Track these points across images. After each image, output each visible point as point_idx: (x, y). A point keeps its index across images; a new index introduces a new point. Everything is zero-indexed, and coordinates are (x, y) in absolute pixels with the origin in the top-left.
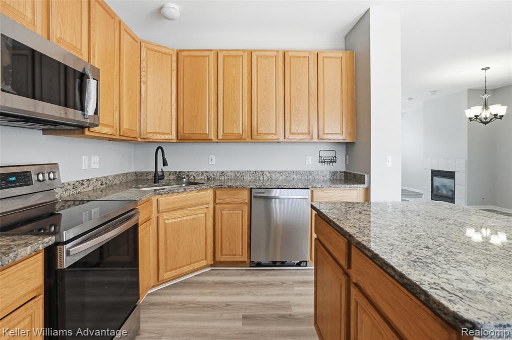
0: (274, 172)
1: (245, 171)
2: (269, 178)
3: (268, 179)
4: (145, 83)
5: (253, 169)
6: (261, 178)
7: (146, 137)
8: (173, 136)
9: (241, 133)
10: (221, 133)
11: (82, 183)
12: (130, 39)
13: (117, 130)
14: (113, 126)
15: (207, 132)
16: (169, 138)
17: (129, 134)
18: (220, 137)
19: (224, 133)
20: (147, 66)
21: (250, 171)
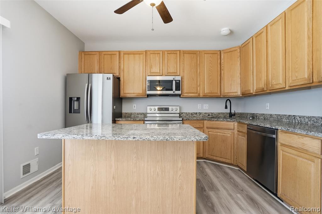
0: (304, 117)
1: (283, 115)
2: (300, 122)
3: (299, 123)
4: (224, 70)
5: (288, 114)
6: (294, 121)
7: (224, 95)
8: (239, 93)
9: (263, 86)
10: (255, 89)
11: (196, 113)
12: (210, 55)
13: (199, 94)
14: (197, 93)
15: (250, 89)
16: (237, 94)
17: (209, 95)
18: (254, 91)
19: (256, 88)
20: (224, 61)
21: (286, 115)
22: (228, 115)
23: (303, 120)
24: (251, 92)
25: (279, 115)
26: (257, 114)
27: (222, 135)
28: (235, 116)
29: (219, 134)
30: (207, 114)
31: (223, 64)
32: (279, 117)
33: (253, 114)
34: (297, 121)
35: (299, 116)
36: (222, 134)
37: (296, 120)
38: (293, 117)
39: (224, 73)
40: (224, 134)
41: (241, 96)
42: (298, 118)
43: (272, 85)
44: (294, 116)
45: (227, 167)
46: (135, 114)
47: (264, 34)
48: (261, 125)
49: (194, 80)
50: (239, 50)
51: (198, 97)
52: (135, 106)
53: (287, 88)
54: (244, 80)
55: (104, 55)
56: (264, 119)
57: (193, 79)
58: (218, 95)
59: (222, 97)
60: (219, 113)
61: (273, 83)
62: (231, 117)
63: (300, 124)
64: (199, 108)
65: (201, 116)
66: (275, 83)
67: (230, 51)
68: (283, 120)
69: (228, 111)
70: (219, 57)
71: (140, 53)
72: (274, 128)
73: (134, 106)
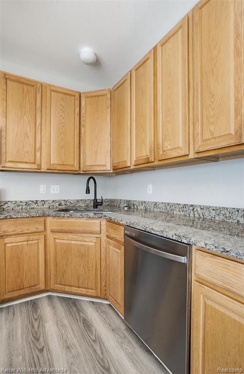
0: (208, 208)
1: (175, 204)
2: (201, 216)
3: (200, 218)
4: (84, 126)
5: (183, 202)
6: (192, 215)
7: (85, 170)
8: (108, 168)
9: (148, 154)
10: (134, 159)
11: (36, 202)
12: (61, 95)
13: (40, 165)
14: (34, 163)
15: (126, 160)
16: (105, 169)
17: (59, 168)
18: (133, 163)
19: (136, 158)
20: (85, 111)
21: (179, 204)
23: (207, 213)
24: (127, 165)
25: (168, 204)
26: (134, 201)
27: (81, 245)
28: (101, 205)
29: (73, 242)
30: (58, 203)
31: (84, 115)
32: (168, 208)
33: (129, 201)
34: (197, 215)
35: (200, 206)
36: (79, 243)
37: (196, 212)
38: (191, 208)
39: (85, 132)
40: (83, 243)
41: (112, 171)
42: (199, 209)
43: (163, 151)
44: (192, 206)
45: (87, 301)
47: (150, 63)
48: (153, 232)
49: (28, 138)
50: (109, 96)
51: (38, 172)
53: (192, 156)
54: (116, 146)
56: (146, 210)
57: (26, 134)
58: (75, 169)
59: (82, 172)
60: (78, 201)
61: (167, 147)
62: (97, 208)
63: (201, 220)
64: (41, 192)
65: (46, 206)
66: (169, 148)
67: (95, 96)
68: (175, 213)
69: (91, 196)
70: (77, 103)
72: (185, 241)
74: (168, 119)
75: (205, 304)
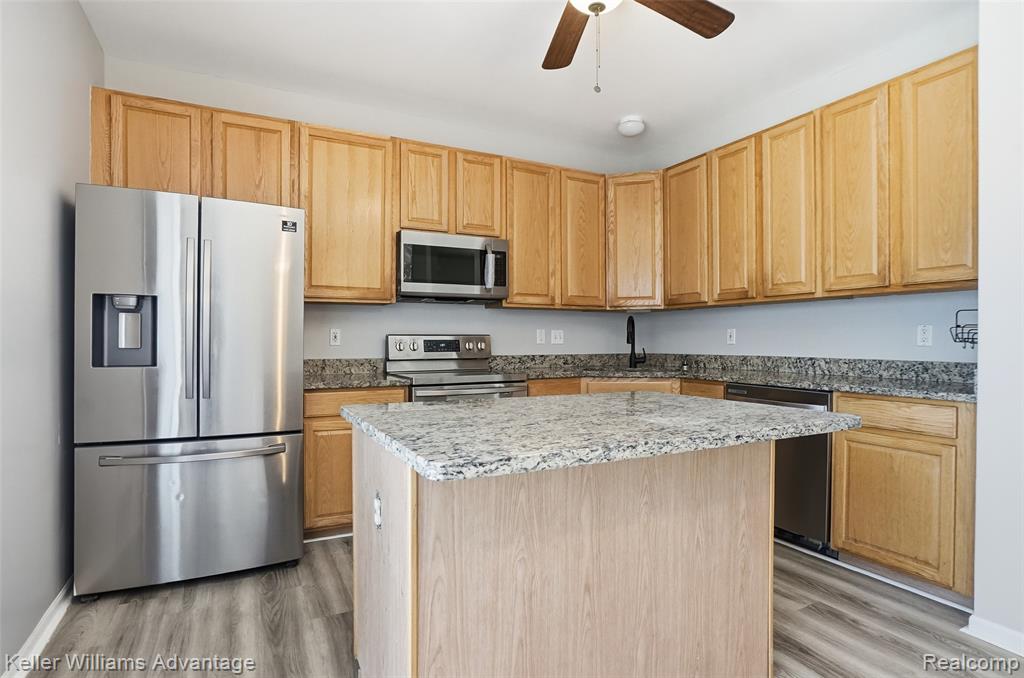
0: (837, 361)
1: (781, 358)
2: (827, 372)
3: (825, 375)
4: (614, 232)
5: (795, 355)
6: (811, 372)
7: (616, 304)
8: (658, 301)
9: (746, 286)
10: (717, 291)
11: (533, 358)
12: (581, 184)
13: (553, 299)
14: (547, 295)
15: (699, 291)
16: (651, 303)
17: (579, 302)
18: (716, 297)
19: (721, 290)
20: (616, 208)
21: (790, 358)
22: (626, 361)
23: (835, 368)
24: (702, 299)
25: (769, 358)
26: (698, 356)
28: (643, 362)
30: (562, 360)
31: (612, 214)
32: (769, 364)
33: (687, 356)
34: (819, 372)
35: (824, 359)
37: (817, 368)
38: (809, 362)
39: (615, 242)
41: (662, 307)
42: (823, 363)
43: (773, 285)
44: (811, 359)
46: (338, 363)
49: (539, 256)
50: (658, 184)
51: (548, 309)
52: (338, 335)
53: (819, 294)
55: (227, 124)
56: (724, 369)
57: (537, 251)
58: (597, 303)
59: (608, 308)
60: (591, 357)
61: (780, 279)
62: (636, 367)
63: (827, 377)
64: (538, 342)
65: (547, 365)
66: (784, 281)
67: (633, 183)
68: (781, 370)
69: (627, 349)
70: (602, 193)
71: (372, 142)
72: (827, 389)
73: (332, 337)
74: (782, 242)
75: (849, 447)
